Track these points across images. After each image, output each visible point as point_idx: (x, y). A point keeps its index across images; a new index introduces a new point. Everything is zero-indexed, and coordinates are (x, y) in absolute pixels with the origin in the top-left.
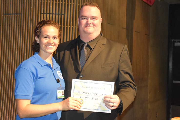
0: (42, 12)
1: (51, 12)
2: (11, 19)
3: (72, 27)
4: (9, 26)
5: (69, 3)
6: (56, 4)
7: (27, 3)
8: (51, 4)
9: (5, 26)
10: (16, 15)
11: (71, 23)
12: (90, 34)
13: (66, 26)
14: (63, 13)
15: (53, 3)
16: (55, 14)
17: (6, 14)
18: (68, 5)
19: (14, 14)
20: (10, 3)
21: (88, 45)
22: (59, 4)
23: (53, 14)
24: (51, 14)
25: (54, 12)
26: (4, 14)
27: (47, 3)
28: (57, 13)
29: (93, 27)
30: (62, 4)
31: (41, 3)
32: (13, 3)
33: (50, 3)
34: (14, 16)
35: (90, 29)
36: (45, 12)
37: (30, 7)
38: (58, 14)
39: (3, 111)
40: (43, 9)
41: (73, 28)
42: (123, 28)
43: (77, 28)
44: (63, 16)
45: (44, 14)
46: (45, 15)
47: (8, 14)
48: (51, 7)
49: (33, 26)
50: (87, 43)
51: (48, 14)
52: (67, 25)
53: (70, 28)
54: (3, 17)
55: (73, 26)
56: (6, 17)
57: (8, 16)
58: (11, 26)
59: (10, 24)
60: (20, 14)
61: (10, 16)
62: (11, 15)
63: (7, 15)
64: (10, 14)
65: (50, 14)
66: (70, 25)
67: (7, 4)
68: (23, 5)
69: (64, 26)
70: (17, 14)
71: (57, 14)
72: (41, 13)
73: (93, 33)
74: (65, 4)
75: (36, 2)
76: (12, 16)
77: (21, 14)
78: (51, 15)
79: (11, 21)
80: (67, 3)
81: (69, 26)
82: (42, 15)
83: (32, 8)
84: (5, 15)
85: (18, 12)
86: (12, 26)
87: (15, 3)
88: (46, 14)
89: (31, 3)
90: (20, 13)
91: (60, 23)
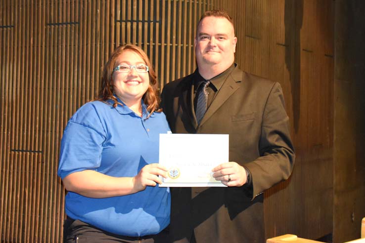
0: (119, 18)
1: (135, 18)
2: (60, 33)
3: (175, 45)
4: (58, 46)
6: (144, 1)
7: (90, 1)
8: (135, 3)
9: (50, 46)
10: (69, 25)
11: (174, 37)
12: (214, 63)
13: (163, 44)
14: (158, 19)
15: (138, 1)
16: (143, 22)
17: (50, 24)
19: (67, 24)
20: (58, 4)
21: (211, 83)
22: (150, 1)
23: (138, 21)
24: (134, 21)
25: (141, 18)
26: (46, 24)
27: (127, 1)
28: (146, 19)
29: (219, 52)
30: (155, 2)
31: (116, 0)
32: (63, 3)
33: (132, 0)
34: (67, 28)
35: (214, 56)
36: (124, 18)
37: (95, 9)
38: (149, 22)
39: (51, 208)
40: (119, 12)
41: (177, 47)
42: (278, 44)
43: (185, 48)
44: (157, 24)
45: (121, 21)
46: (124, 24)
47: (54, 24)
48: (135, 7)
50: (209, 80)
51: (129, 21)
52: (166, 42)
53: (171, 47)
54: (46, 29)
55: (178, 44)
56: (50, 29)
57: (54, 28)
58: (60, 47)
59: (58, 43)
60: (76, 23)
61: (58, 28)
62: (61, 26)
63: (53, 26)
64: (59, 24)
65: (132, 21)
66: (171, 42)
68: (82, 6)
69: (160, 44)
70: (71, 23)
71: (146, 21)
72: (116, 21)
73: (219, 62)
74: (161, 2)
76: (62, 28)
77: (79, 23)
78: (135, 24)
79: (60, 38)
81: (169, 44)
82: (118, 24)
83: (99, 11)
84: (49, 26)
85: (73, 20)
86: (62, 46)
87: (67, 3)
88: (126, 21)
89: (97, 1)
90: (77, 21)
91: (151, 39)
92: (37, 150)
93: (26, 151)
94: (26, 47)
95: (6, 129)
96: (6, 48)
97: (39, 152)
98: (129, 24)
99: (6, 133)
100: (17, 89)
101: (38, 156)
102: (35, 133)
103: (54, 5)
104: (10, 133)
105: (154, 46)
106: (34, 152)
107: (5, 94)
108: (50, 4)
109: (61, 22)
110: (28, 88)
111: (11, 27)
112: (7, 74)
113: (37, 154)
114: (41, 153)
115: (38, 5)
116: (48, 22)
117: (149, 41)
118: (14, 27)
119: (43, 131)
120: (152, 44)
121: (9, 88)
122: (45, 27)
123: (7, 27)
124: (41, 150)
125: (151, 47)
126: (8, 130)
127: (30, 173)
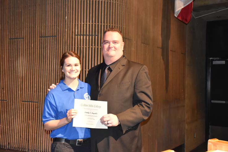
0: (76, 34)
1: (85, 34)
2: (47, 42)
4: (45, 48)
5: (103, 24)
6: (89, 25)
7: (62, 25)
8: (85, 26)
9: (41, 48)
10: (51, 37)
12: (112, 56)
14: (97, 34)
15: (86, 24)
16: (89, 35)
17: (42, 37)
18: (101, 25)
20: (46, 26)
21: (109, 67)
22: (92, 25)
23: (86, 35)
24: (85, 35)
25: (88, 34)
27: (81, 25)
28: (91, 34)
29: (114, 50)
30: (95, 25)
31: (75, 24)
32: (48, 26)
33: (83, 24)
34: (50, 39)
35: (112, 52)
36: (79, 34)
37: (64, 29)
38: (92, 35)
40: (77, 30)
42: (158, 47)
44: (96, 37)
45: (78, 35)
46: (79, 37)
47: (44, 37)
48: (85, 28)
49: (67, 47)
51: (82, 35)
54: (40, 39)
56: (42, 39)
57: (44, 39)
58: (47, 48)
60: (55, 36)
62: (47, 38)
67: (43, 27)
68: (58, 27)
69: (98, 47)
72: (75, 35)
73: (115, 56)
74: (98, 25)
75: (70, 24)
77: (56, 36)
78: (85, 37)
79: (47, 44)
80: (100, 24)
82: (76, 36)
83: (66, 30)
85: (53, 35)
86: (48, 48)
87: (50, 26)
88: (80, 35)
89: (65, 25)
91: (93, 45)
92: (35, 101)
93: (30, 102)
94: (29, 49)
95: (20, 90)
96: (20, 49)
97: (36, 102)
98: (82, 37)
99: (19, 92)
100: (25, 70)
101: (36, 104)
102: (34, 93)
103: (44, 28)
104: (21, 92)
105: (95, 48)
106: (34, 102)
107: (19, 73)
108: (42, 27)
109: (47, 36)
110: (31, 70)
111: (22, 38)
112: (20, 63)
113: (35, 103)
114: (37, 103)
115: (36, 27)
116: (41, 36)
117: (92, 46)
118: (24, 38)
119: (38, 92)
120: (94, 47)
121: (21, 70)
122: (39, 39)
123: (20, 38)
124: (37, 101)
125: (93, 49)
126: (20, 91)
127: (31, 113)
